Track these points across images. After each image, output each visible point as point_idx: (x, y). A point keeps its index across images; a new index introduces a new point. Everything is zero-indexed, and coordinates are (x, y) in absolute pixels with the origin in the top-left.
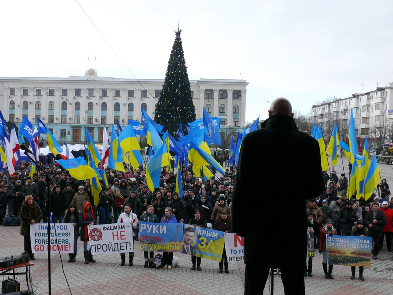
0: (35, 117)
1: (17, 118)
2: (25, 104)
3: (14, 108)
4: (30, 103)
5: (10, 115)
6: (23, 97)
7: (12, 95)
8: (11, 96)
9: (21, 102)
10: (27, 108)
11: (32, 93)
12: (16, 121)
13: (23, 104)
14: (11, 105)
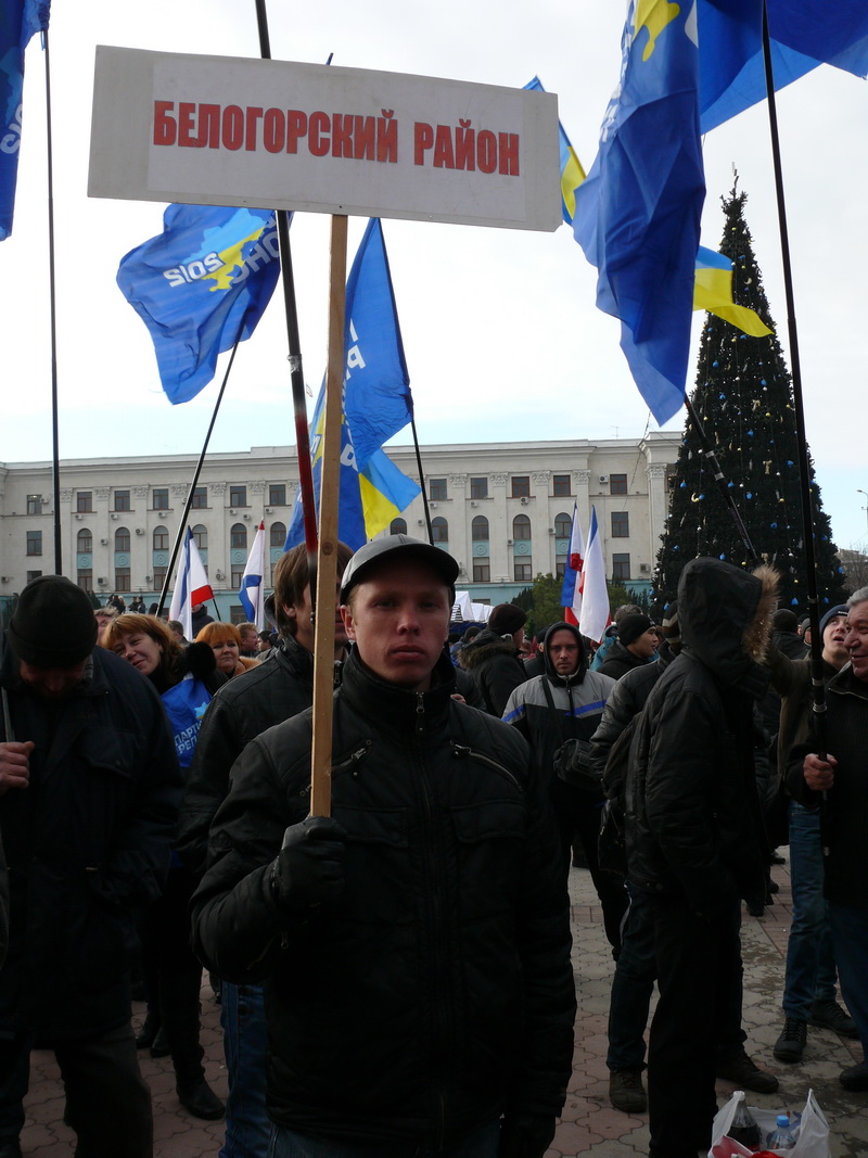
0: (151, 575)
1: (100, 581)
2: (122, 536)
3: (89, 552)
4: (138, 531)
5: (79, 570)
6: (116, 515)
7: (85, 512)
8: (80, 516)
9: (109, 532)
10: (128, 550)
11: (141, 505)
12: (96, 588)
13: (116, 537)
14: (82, 542)
